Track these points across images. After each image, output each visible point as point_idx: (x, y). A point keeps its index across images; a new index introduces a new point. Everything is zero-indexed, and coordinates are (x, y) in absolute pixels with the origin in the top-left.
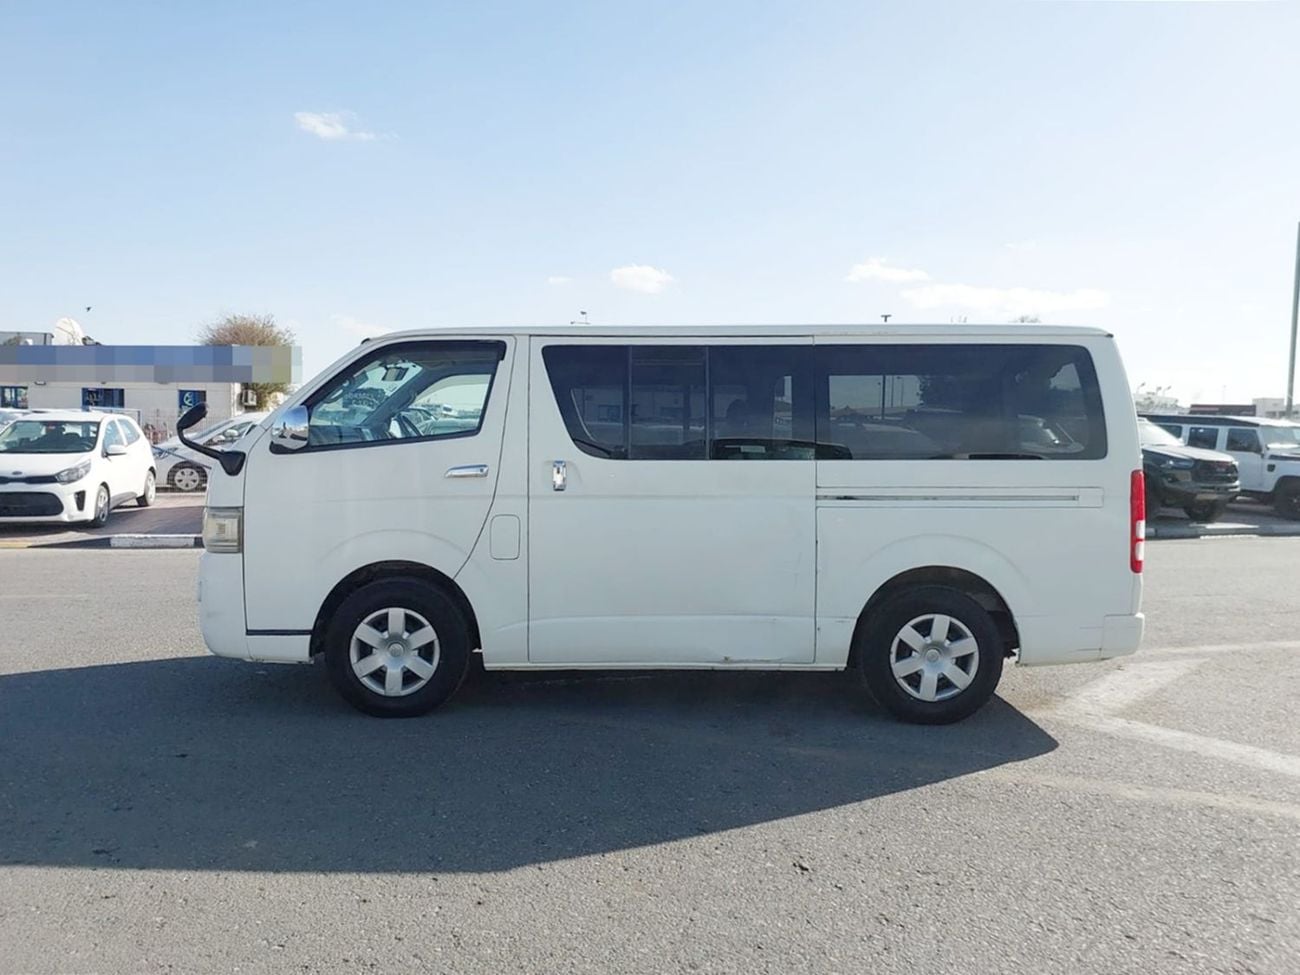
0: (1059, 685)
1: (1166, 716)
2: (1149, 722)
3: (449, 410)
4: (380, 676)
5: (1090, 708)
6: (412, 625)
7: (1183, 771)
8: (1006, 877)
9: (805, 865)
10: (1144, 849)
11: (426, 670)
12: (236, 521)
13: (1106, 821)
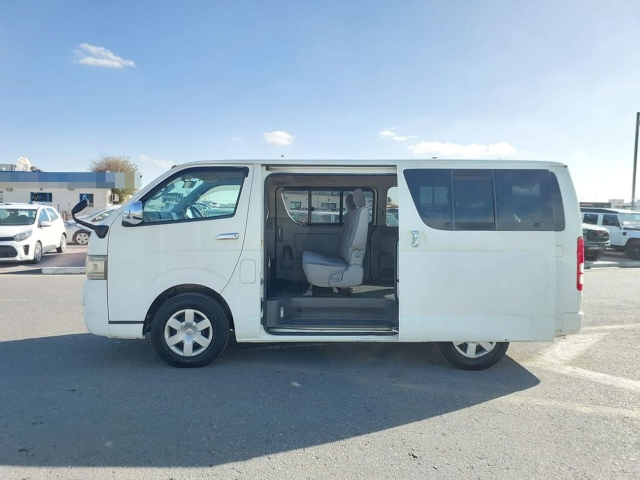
0: (535, 348)
1: (593, 365)
2: (585, 369)
3: (216, 204)
4: (181, 346)
5: (553, 360)
6: (198, 318)
7: (608, 396)
8: (525, 460)
9: (415, 455)
10: (596, 443)
11: (205, 343)
12: (103, 262)
13: (573, 426)
